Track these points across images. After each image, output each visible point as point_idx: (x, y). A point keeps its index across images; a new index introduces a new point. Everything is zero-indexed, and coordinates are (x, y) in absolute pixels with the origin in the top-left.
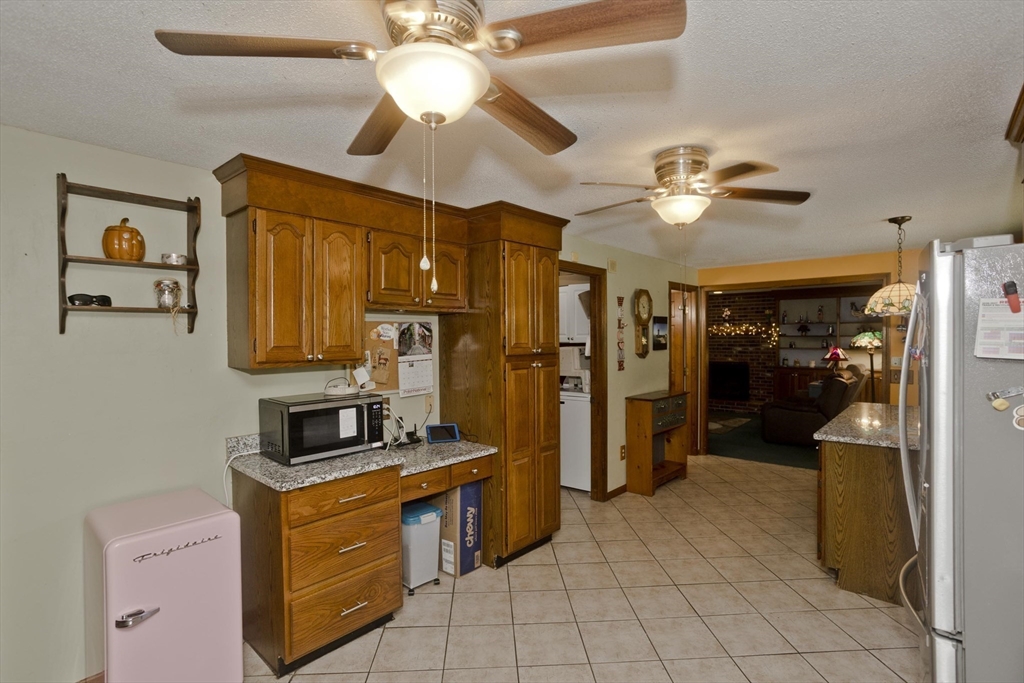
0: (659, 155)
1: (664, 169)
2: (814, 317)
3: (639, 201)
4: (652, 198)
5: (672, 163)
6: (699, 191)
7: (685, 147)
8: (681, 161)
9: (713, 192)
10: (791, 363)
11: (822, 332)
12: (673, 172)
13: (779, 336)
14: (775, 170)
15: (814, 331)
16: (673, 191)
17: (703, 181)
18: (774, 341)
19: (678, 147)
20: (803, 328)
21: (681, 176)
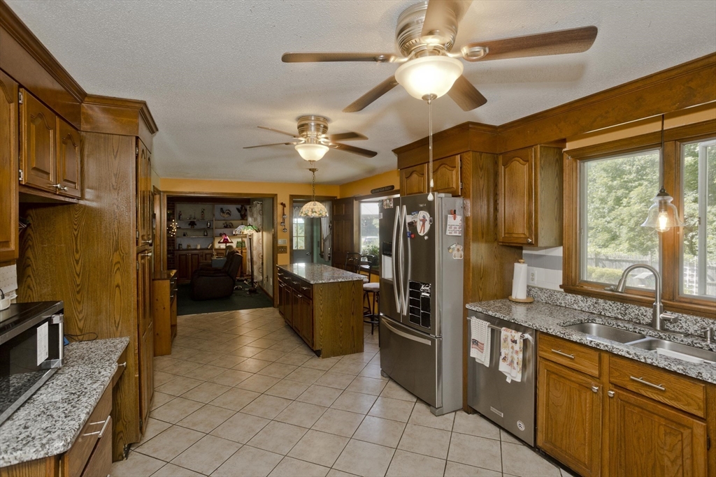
0: (300, 119)
1: (303, 128)
2: (198, 216)
3: (287, 144)
4: (295, 143)
5: (307, 124)
6: (322, 143)
7: (315, 116)
8: (313, 124)
9: (330, 144)
10: (184, 247)
11: (204, 226)
12: (307, 130)
13: (177, 228)
14: (366, 138)
15: (199, 226)
16: (308, 140)
17: (326, 138)
18: (174, 232)
19: (311, 116)
20: (192, 224)
21: (312, 133)
